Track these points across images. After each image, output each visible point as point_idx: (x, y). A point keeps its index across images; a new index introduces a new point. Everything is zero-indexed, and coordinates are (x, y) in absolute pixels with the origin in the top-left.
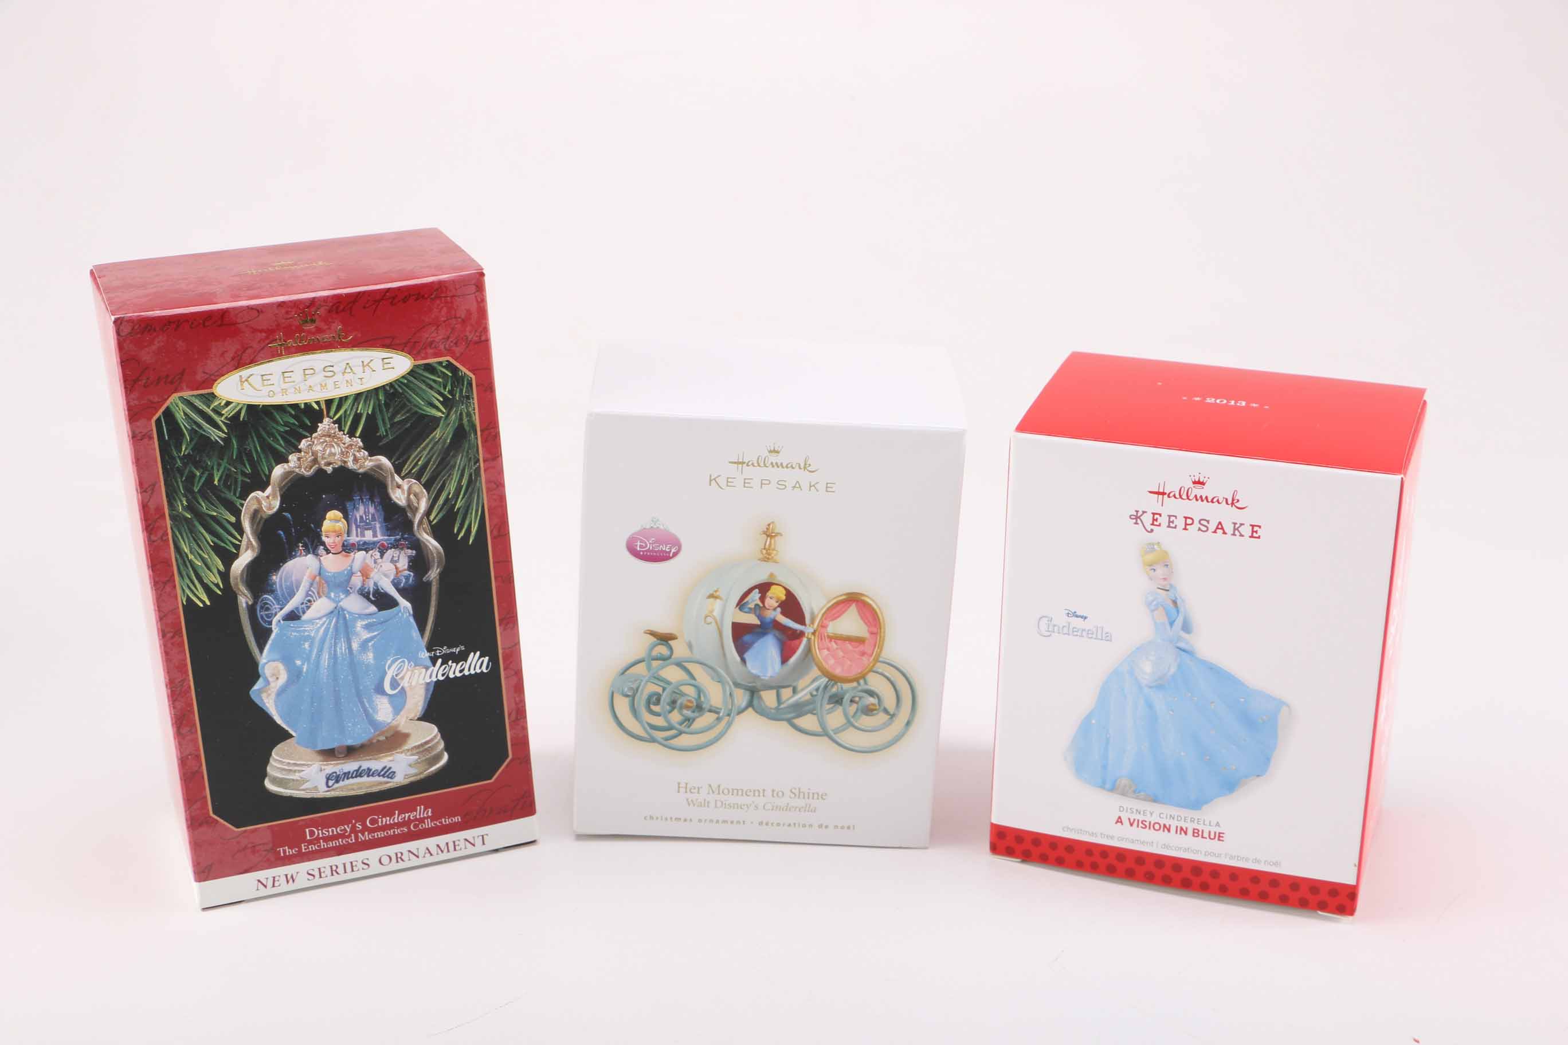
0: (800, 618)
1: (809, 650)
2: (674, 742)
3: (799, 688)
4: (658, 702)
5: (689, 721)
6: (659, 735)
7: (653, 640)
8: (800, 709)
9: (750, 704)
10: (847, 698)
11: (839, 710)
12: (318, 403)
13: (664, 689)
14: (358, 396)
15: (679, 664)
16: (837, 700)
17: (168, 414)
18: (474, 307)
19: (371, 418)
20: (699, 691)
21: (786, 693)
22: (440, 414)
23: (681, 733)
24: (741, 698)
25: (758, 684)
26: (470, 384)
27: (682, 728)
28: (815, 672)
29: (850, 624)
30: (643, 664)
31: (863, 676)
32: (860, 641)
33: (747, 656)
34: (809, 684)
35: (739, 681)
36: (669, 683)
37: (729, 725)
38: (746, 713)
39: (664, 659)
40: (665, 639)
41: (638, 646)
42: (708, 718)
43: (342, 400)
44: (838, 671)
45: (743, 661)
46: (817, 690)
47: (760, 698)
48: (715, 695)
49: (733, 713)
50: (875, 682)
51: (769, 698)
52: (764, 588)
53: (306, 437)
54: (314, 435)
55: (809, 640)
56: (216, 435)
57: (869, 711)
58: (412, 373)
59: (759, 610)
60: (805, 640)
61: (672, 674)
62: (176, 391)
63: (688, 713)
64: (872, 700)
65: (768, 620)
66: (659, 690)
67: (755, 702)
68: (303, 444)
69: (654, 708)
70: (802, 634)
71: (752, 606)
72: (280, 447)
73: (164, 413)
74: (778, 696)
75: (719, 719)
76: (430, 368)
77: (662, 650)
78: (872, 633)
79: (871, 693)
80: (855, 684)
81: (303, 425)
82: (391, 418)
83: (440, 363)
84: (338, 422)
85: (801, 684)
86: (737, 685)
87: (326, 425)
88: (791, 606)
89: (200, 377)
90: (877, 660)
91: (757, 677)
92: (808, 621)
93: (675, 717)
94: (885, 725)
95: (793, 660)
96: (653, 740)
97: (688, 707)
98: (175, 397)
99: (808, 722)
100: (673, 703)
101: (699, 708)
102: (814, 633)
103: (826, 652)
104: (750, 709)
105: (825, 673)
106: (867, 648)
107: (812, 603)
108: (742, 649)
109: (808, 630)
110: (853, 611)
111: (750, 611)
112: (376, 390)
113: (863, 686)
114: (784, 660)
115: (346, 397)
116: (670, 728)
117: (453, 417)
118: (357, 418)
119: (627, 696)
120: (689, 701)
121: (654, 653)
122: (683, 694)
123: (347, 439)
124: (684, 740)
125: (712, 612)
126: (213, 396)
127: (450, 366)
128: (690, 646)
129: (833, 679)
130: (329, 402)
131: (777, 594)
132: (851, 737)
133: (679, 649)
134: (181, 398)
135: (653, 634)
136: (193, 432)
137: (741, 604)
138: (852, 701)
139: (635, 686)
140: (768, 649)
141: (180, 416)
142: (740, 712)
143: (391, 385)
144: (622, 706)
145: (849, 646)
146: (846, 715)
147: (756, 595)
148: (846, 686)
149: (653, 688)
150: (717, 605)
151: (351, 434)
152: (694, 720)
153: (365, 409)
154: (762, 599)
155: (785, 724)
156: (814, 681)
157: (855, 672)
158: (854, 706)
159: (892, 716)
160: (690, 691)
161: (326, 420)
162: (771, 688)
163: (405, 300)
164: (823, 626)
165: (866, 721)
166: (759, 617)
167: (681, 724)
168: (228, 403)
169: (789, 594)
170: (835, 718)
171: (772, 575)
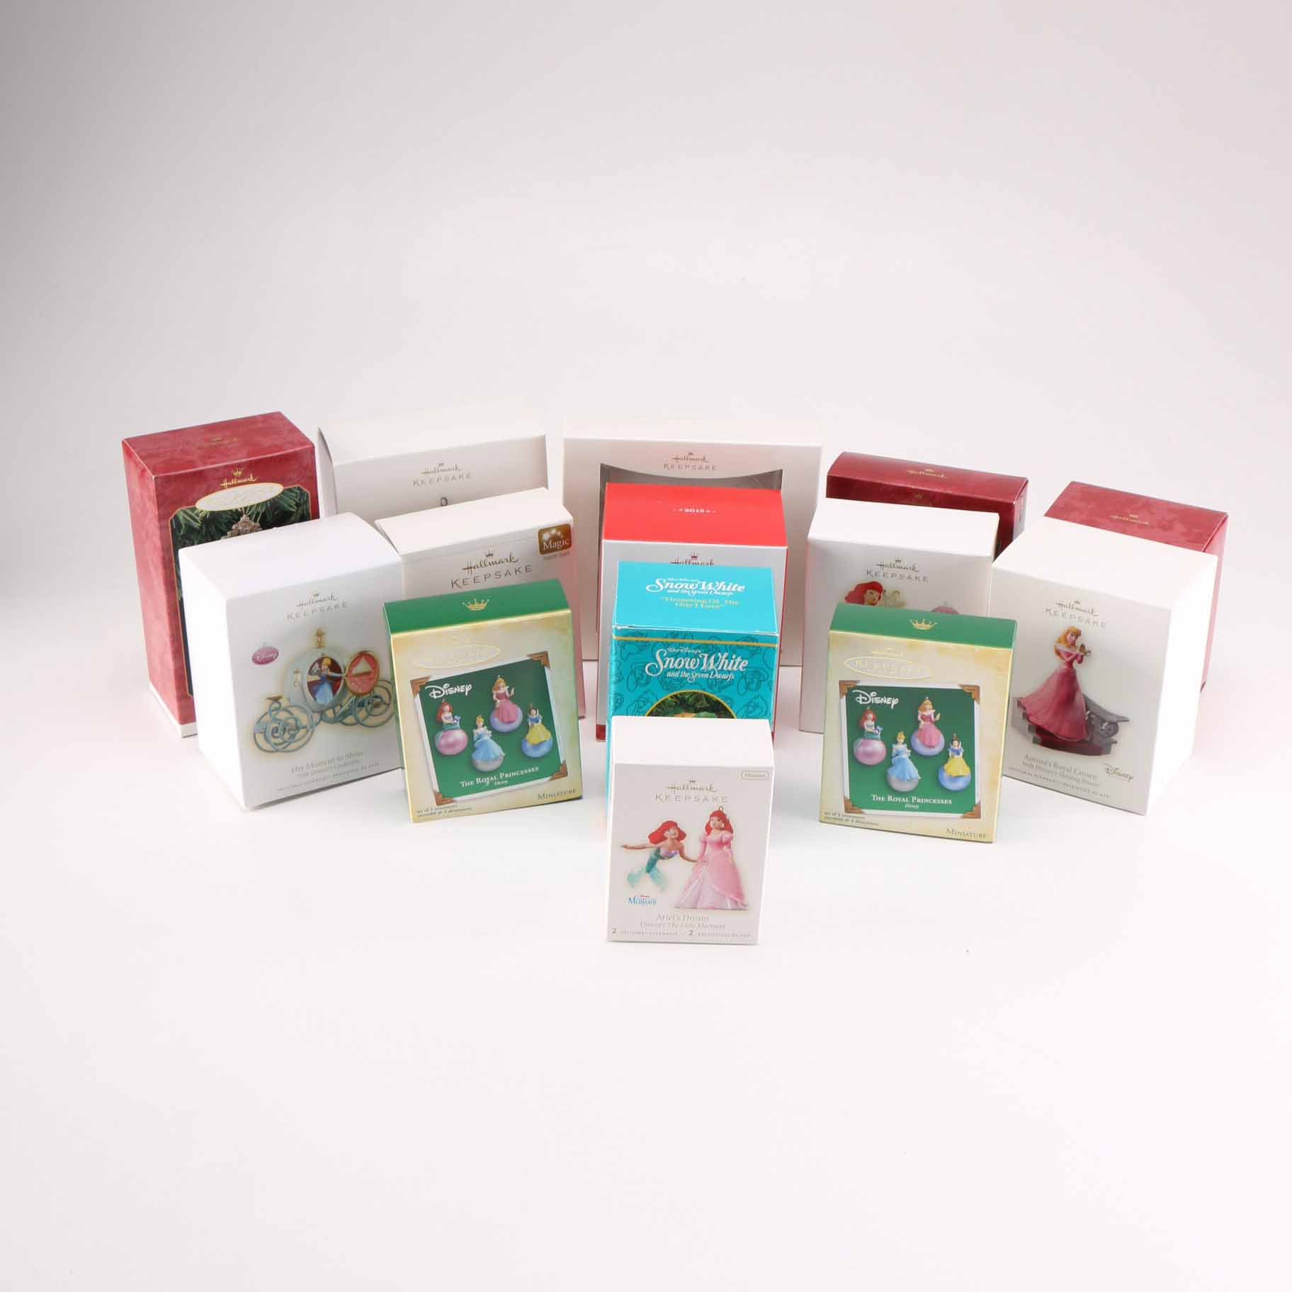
0: (339, 671)
1: (345, 685)
2: (289, 748)
3: (343, 704)
4: (277, 731)
5: (293, 736)
6: (280, 747)
7: (271, 701)
8: (345, 715)
9: (321, 719)
10: (366, 702)
11: (364, 709)
12: (241, 509)
13: (279, 724)
14: (258, 505)
15: (285, 710)
16: (361, 705)
17: (176, 517)
18: (310, 462)
19: (264, 514)
20: (296, 720)
21: (337, 709)
22: (293, 510)
23: (289, 744)
24: (316, 717)
25: (324, 709)
26: (308, 496)
27: (291, 740)
28: (350, 694)
29: (363, 667)
30: (268, 715)
31: (372, 690)
32: (368, 673)
33: (317, 696)
34: (347, 701)
35: (314, 709)
36: (280, 720)
37: (312, 733)
38: (320, 725)
39: (277, 709)
40: (276, 699)
41: (263, 706)
42: (302, 732)
43: (251, 507)
44: (360, 691)
45: (315, 699)
46: (352, 702)
47: (326, 715)
48: (304, 719)
49: (313, 726)
50: (378, 691)
51: (330, 714)
52: (320, 661)
53: (234, 523)
54: (239, 523)
55: (345, 680)
56: (197, 525)
57: (377, 706)
58: (283, 493)
59: (319, 673)
60: (343, 681)
61: (283, 715)
62: (178, 507)
63: (292, 732)
64: (379, 700)
65: (323, 676)
66: (277, 725)
67: (323, 717)
68: (234, 527)
69: (275, 735)
70: (341, 678)
71: (316, 671)
72: (224, 528)
73: (174, 517)
74: (334, 712)
75: (307, 731)
76: (290, 490)
77: (276, 705)
78: (374, 668)
79: (377, 697)
80: (369, 695)
81: (234, 519)
82: (273, 513)
83: (295, 488)
84: (249, 516)
85: (344, 702)
86: (314, 712)
87: (244, 518)
88: (334, 666)
89: (190, 499)
90: (377, 680)
91: (323, 705)
92: (343, 671)
93: (287, 736)
94: (385, 711)
95: (338, 692)
96: (277, 751)
97: (292, 730)
98: (178, 510)
99: (350, 719)
100: (285, 729)
101: (298, 728)
102: (347, 676)
103: (353, 684)
104: (322, 722)
105: (354, 694)
106: (372, 676)
107: (344, 662)
108: (313, 693)
109: (344, 675)
110: (363, 660)
111: (315, 674)
112: (266, 502)
113: (373, 695)
114: (334, 692)
115: (253, 505)
116: (285, 742)
117: (300, 511)
118: (258, 514)
119: (261, 733)
120: (292, 726)
121: (272, 708)
122: (288, 724)
123: (253, 523)
124: (294, 746)
125: (297, 679)
126: (195, 508)
127: (299, 489)
128: (289, 700)
129: (358, 695)
130: (246, 508)
131: (327, 662)
132: (372, 721)
133: (284, 702)
134: (182, 510)
135: (270, 699)
136: (186, 525)
137: (310, 672)
138: (369, 703)
139: (265, 727)
140: (326, 690)
141: (181, 518)
142: (317, 724)
143: (273, 499)
144: (260, 738)
145: (364, 677)
146: (367, 710)
147: (317, 665)
148: (365, 697)
149: (274, 725)
150: (299, 676)
151: (255, 521)
152: (295, 735)
153: (262, 510)
154: (320, 667)
155: (339, 723)
156: (349, 699)
157: (368, 689)
158: (370, 706)
159: (388, 705)
160: (292, 721)
161: (244, 516)
162: (329, 708)
163: (281, 460)
164: (350, 671)
165: (377, 711)
166: (320, 675)
167: (290, 738)
168: (202, 511)
169: (332, 660)
170: (362, 714)
171: (323, 654)
